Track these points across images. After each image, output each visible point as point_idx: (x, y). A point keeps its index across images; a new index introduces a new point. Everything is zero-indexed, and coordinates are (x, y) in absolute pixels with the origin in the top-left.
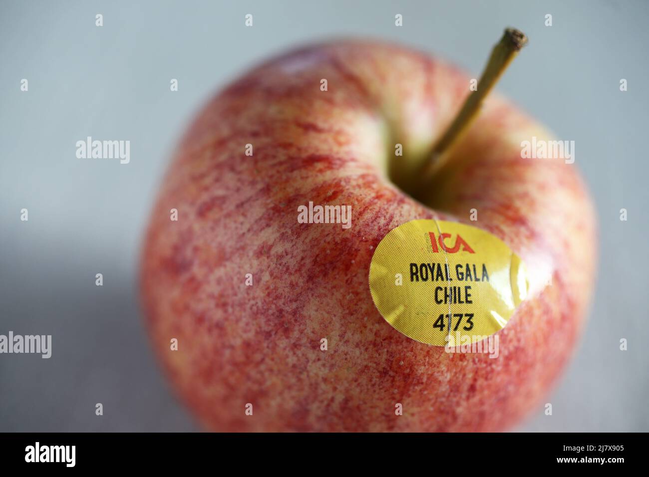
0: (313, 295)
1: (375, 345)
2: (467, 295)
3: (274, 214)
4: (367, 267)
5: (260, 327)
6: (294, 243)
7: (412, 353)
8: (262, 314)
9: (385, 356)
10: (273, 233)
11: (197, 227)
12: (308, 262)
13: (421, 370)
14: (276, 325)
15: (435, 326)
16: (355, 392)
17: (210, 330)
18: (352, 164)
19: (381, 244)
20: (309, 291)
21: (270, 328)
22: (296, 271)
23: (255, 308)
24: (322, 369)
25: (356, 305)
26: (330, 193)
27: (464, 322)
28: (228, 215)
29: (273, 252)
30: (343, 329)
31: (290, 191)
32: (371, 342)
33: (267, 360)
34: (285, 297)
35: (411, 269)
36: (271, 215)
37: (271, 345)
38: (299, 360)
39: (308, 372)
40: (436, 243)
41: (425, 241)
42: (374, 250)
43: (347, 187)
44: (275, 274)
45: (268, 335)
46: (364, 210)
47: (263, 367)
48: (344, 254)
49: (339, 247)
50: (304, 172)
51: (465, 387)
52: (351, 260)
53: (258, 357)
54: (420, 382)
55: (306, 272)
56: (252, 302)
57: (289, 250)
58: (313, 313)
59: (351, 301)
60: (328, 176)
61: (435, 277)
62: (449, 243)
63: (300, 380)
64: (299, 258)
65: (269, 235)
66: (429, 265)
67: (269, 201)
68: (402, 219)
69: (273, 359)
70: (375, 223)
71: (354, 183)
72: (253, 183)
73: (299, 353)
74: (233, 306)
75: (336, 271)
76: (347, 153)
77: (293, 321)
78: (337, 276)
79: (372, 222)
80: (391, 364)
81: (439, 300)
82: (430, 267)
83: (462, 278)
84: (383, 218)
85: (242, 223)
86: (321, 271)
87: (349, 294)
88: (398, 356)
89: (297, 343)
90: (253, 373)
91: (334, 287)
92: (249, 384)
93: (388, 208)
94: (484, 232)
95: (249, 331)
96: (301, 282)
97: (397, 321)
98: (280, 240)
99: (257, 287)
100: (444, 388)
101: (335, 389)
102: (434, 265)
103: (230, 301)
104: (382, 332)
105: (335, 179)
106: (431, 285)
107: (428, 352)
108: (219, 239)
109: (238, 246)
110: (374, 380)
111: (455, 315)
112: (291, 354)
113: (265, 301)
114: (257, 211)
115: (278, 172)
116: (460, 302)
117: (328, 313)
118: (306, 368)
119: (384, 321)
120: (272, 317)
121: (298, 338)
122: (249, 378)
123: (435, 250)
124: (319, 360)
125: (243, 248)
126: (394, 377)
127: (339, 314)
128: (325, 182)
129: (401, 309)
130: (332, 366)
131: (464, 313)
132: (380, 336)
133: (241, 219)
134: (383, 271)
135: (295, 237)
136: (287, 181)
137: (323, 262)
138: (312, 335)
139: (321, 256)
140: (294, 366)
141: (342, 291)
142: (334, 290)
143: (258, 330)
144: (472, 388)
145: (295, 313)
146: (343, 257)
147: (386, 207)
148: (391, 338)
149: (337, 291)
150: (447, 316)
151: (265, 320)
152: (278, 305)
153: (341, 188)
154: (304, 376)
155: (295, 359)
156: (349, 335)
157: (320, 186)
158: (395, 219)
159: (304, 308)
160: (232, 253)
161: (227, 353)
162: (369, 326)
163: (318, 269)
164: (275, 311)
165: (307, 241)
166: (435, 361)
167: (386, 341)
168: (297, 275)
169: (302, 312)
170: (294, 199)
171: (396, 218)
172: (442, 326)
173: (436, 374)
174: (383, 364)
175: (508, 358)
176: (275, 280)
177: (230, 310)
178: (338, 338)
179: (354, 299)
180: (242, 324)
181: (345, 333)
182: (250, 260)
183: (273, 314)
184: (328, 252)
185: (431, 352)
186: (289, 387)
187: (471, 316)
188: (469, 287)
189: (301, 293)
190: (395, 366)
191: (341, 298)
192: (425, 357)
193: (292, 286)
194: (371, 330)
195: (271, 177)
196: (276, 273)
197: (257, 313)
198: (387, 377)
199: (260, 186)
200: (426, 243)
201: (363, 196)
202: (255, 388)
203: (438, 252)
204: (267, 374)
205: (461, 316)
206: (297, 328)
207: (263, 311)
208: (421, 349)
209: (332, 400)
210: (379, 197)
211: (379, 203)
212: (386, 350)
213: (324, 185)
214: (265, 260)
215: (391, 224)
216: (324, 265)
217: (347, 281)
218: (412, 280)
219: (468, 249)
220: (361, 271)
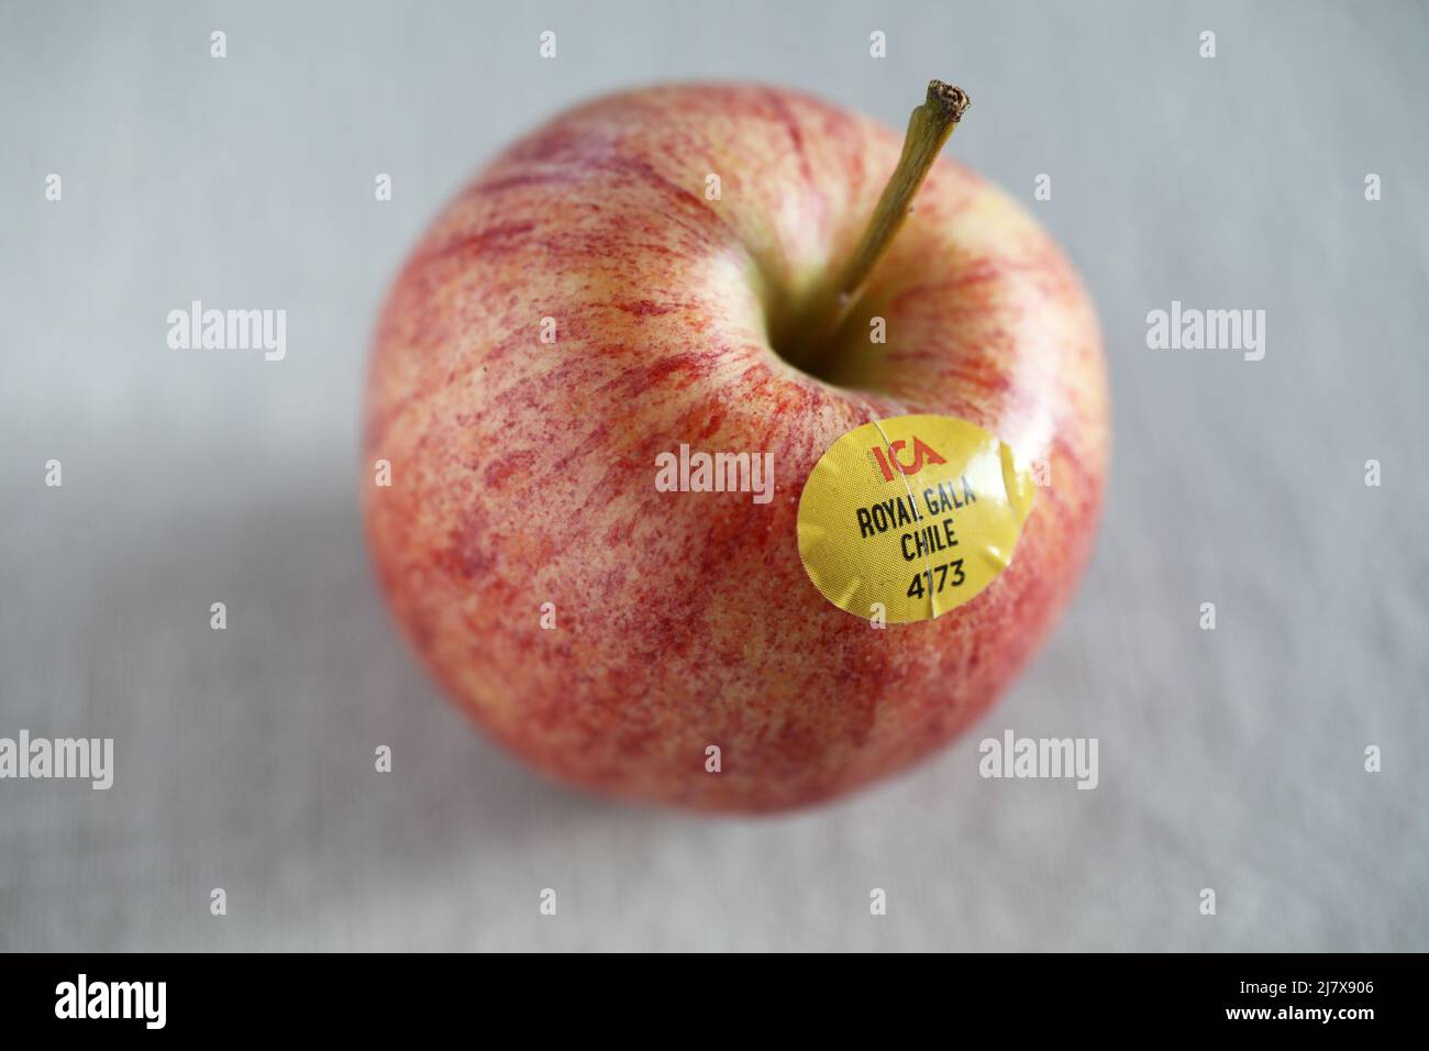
0: (715, 591)
1: (823, 642)
2: (949, 534)
3: (623, 473)
4: (792, 533)
5: (636, 649)
6: (668, 516)
7: (882, 642)
8: (635, 629)
9: (841, 655)
10: (629, 504)
11: (490, 503)
12: (698, 542)
13: (898, 660)
14: (661, 642)
15: (910, 593)
16: (801, 710)
17: (546, 658)
18: (725, 358)
19: (806, 489)
20: (707, 586)
21: (652, 648)
22: (681, 559)
23: (622, 622)
24: (746, 690)
25: (786, 592)
26: (706, 422)
27: (951, 576)
28: (544, 483)
29: (636, 535)
30: (771, 629)
31: (641, 429)
32: (818, 640)
33: (654, 691)
34: (670, 599)
35: (860, 519)
36: (619, 475)
37: (656, 671)
38: (706, 684)
39: (722, 698)
40: (885, 462)
41: (870, 468)
42: (797, 503)
43: (731, 404)
44: (647, 569)
45: (651, 656)
46: (767, 439)
47: (647, 702)
48: (753, 519)
49: (744, 510)
50: (655, 393)
51: (963, 662)
52: (766, 526)
53: (637, 689)
54: (897, 676)
55: (697, 558)
56: (616, 614)
57: (663, 528)
58: (719, 616)
59: (776, 588)
60: (696, 392)
61: (897, 521)
62: (905, 457)
63: (710, 710)
64: (682, 538)
65: (622, 509)
66: (884, 504)
67: (609, 453)
68: (827, 438)
69: (663, 689)
70: (789, 457)
71: (738, 393)
72: (575, 425)
73: (705, 675)
74: (582, 623)
75: (746, 548)
76: (713, 340)
77: (689, 633)
78: (749, 556)
79: (784, 457)
80: (853, 662)
81: (909, 555)
82: (887, 507)
83: (937, 510)
84: (798, 445)
85: (572, 494)
86: (722, 553)
87: (772, 577)
88: (862, 650)
89: (700, 662)
90: (632, 711)
91: (748, 573)
92: (627, 725)
93: (801, 425)
94: (952, 419)
95: (618, 655)
96: (692, 574)
97: (853, 602)
98: (644, 513)
99: (620, 592)
100: (934, 673)
101: (769, 713)
102: (892, 501)
103: (576, 615)
104: (833, 624)
105: (708, 395)
106: (894, 534)
107: (905, 633)
108: (537, 521)
109: (573, 531)
110: (829, 691)
111: (937, 570)
112: (692, 678)
113: (637, 610)
114: (593, 471)
115: (613, 400)
116: (941, 548)
117: (743, 612)
118: (718, 693)
119: (833, 607)
120: (653, 632)
121: (700, 655)
122: (624, 717)
123: (889, 477)
124: (738, 679)
125: (583, 533)
126: (858, 680)
127: (763, 611)
128: (693, 404)
129: (856, 582)
130: (761, 684)
131: (948, 562)
132: (830, 628)
133: (569, 487)
134: (818, 532)
135: (668, 505)
136: (632, 413)
137: (722, 538)
138: (723, 647)
139: (718, 529)
140: (699, 694)
141: (760, 576)
142: (748, 577)
143: (633, 652)
144: (974, 661)
145: (690, 620)
146: (752, 525)
147: (798, 423)
148: (847, 628)
149: (752, 578)
150: (926, 574)
151: (642, 637)
152: (660, 613)
153: (721, 409)
154: (717, 703)
155: (699, 685)
156: (781, 636)
157: (687, 413)
158: (816, 442)
159: (705, 612)
160: (566, 543)
161: (583, 688)
162: (811, 618)
163: (716, 551)
164: (656, 622)
165: (690, 508)
166: (917, 643)
167: (841, 634)
168: (684, 565)
169: (701, 619)
170: (651, 443)
171: (818, 439)
172: (920, 592)
173: (921, 660)
174: (840, 666)
175: (1018, 604)
176: (648, 578)
177: (579, 628)
178: (764, 645)
179: (780, 585)
180: (603, 647)
181: (775, 635)
182: (598, 551)
183: (654, 628)
184: (727, 521)
185: (909, 632)
186: (695, 722)
187: (959, 563)
188: (950, 521)
189: (695, 591)
190: (858, 664)
191: (761, 587)
192: (901, 641)
193: (679, 582)
194: (815, 624)
195: (604, 409)
196: (648, 566)
197: (627, 629)
198: (849, 682)
199: (589, 428)
200: (871, 469)
201: (759, 413)
202: (638, 729)
203: (893, 479)
204: (655, 710)
205: (944, 568)
206: (696, 642)
207: (637, 625)
208: (895, 632)
209: (766, 727)
210: (781, 409)
211: (787, 419)
212: (841, 646)
213: (694, 410)
214: (625, 550)
215: (814, 451)
216: (725, 543)
217: (766, 560)
218: (864, 535)
219: (936, 459)
220: (785, 541)
